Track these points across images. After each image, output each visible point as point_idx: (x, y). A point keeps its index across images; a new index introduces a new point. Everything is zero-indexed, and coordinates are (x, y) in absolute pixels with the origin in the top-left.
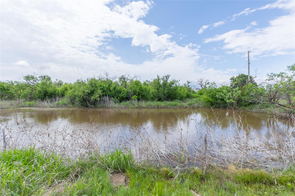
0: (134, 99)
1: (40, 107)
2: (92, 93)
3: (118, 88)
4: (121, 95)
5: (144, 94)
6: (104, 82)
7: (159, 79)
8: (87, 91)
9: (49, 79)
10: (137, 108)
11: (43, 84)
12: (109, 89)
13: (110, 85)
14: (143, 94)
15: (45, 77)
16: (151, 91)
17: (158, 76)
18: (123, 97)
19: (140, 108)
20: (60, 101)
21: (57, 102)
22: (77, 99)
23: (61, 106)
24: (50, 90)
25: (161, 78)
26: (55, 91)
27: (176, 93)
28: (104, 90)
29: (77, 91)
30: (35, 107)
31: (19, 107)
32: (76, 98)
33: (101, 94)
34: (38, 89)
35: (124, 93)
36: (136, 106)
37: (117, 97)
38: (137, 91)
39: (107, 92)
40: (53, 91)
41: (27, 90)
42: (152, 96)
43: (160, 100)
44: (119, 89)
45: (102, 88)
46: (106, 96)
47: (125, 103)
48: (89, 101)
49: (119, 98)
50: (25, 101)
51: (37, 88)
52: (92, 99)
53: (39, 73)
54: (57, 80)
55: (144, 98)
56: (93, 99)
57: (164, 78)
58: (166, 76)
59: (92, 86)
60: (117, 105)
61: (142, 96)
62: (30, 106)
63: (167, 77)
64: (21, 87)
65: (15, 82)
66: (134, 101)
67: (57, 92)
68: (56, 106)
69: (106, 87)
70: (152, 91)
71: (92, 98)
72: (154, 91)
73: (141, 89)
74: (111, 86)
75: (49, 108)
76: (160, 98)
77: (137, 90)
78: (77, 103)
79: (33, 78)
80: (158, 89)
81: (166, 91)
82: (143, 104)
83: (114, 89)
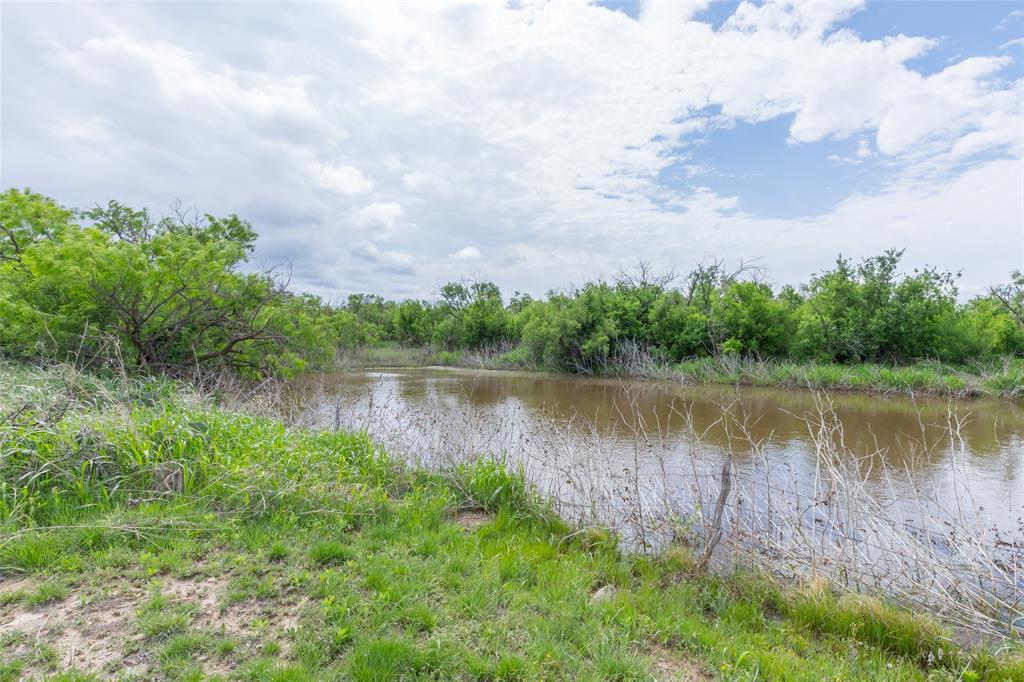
0: (727, 354)
1: (465, 367)
2: (588, 329)
3: (675, 313)
4: (683, 337)
5: (769, 332)
6: (635, 292)
7: (844, 271)
8: (571, 322)
9: (494, 291)
10: (733, 384)
11: (479, 305)
12: (642, 316)
13: (646, 306)
14: (766, 335)
15: (484, 286)
16: (804, 324)
17: (839, 262)
18: (690, 343)
19: (746, 384)
20: (510, 355)
21: (502, 356)
22: (550, 348)
23: (511, 367)
24: (491, 321)
25: (857, 269)
26: (503, 325)
27: (932, 332)
28: (626, 320)
29: (546, 323)
30: (457, 366)
31: (428, 365)
32: (548, 343)
33: (616, 333)
34: (467, 318)
35: (692, 330)
36: (732, 376)
37: (669, 345)
38: (741, 321)
39: (636, 325)
40: (497, 324)
41: (447, 323)
42: (805, 341)
43: (842, 359)
44: (676, 316)
45: (620, 312)
46: (630, 338)
47: (692, 366)
48: (579, 356)
49: (675, 346)
50: (440, 351)
51: (465, 316)
52: (585, 347)
53: (472, 278)
54: (517, 293)
55: (770, 348)
56: (590, 347)
57: (870, 265)
58: (881, 259)
59: (590, 308)
60: (664, 371)
61: (765, 342)
62: (447, 363)
63: (888, 262)
64: (435, 316)
65: (424, 302)
66: (725, 358)
67: (508, 326)
68: (500, 366)
69: (634, 311)
70: (807, 324)
71: (587, 346)
72: (819, 320)
73: (759, 315)
74: (652, 308)
75: (485, 371)
76: (844, 352)
77: (743, 318)
78: (548, 360)
79: (459, 290)
80: (837, 315)
81: (874, 323)
82: (760, 370)
83: (662, 315)
